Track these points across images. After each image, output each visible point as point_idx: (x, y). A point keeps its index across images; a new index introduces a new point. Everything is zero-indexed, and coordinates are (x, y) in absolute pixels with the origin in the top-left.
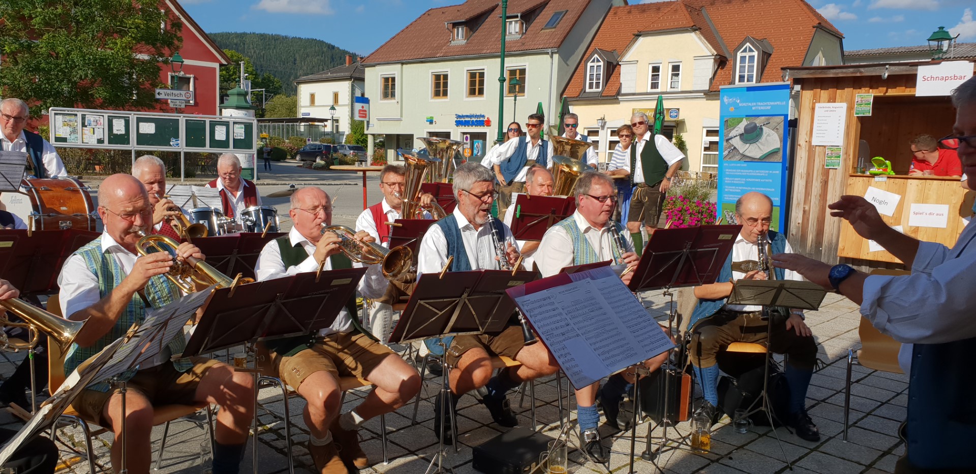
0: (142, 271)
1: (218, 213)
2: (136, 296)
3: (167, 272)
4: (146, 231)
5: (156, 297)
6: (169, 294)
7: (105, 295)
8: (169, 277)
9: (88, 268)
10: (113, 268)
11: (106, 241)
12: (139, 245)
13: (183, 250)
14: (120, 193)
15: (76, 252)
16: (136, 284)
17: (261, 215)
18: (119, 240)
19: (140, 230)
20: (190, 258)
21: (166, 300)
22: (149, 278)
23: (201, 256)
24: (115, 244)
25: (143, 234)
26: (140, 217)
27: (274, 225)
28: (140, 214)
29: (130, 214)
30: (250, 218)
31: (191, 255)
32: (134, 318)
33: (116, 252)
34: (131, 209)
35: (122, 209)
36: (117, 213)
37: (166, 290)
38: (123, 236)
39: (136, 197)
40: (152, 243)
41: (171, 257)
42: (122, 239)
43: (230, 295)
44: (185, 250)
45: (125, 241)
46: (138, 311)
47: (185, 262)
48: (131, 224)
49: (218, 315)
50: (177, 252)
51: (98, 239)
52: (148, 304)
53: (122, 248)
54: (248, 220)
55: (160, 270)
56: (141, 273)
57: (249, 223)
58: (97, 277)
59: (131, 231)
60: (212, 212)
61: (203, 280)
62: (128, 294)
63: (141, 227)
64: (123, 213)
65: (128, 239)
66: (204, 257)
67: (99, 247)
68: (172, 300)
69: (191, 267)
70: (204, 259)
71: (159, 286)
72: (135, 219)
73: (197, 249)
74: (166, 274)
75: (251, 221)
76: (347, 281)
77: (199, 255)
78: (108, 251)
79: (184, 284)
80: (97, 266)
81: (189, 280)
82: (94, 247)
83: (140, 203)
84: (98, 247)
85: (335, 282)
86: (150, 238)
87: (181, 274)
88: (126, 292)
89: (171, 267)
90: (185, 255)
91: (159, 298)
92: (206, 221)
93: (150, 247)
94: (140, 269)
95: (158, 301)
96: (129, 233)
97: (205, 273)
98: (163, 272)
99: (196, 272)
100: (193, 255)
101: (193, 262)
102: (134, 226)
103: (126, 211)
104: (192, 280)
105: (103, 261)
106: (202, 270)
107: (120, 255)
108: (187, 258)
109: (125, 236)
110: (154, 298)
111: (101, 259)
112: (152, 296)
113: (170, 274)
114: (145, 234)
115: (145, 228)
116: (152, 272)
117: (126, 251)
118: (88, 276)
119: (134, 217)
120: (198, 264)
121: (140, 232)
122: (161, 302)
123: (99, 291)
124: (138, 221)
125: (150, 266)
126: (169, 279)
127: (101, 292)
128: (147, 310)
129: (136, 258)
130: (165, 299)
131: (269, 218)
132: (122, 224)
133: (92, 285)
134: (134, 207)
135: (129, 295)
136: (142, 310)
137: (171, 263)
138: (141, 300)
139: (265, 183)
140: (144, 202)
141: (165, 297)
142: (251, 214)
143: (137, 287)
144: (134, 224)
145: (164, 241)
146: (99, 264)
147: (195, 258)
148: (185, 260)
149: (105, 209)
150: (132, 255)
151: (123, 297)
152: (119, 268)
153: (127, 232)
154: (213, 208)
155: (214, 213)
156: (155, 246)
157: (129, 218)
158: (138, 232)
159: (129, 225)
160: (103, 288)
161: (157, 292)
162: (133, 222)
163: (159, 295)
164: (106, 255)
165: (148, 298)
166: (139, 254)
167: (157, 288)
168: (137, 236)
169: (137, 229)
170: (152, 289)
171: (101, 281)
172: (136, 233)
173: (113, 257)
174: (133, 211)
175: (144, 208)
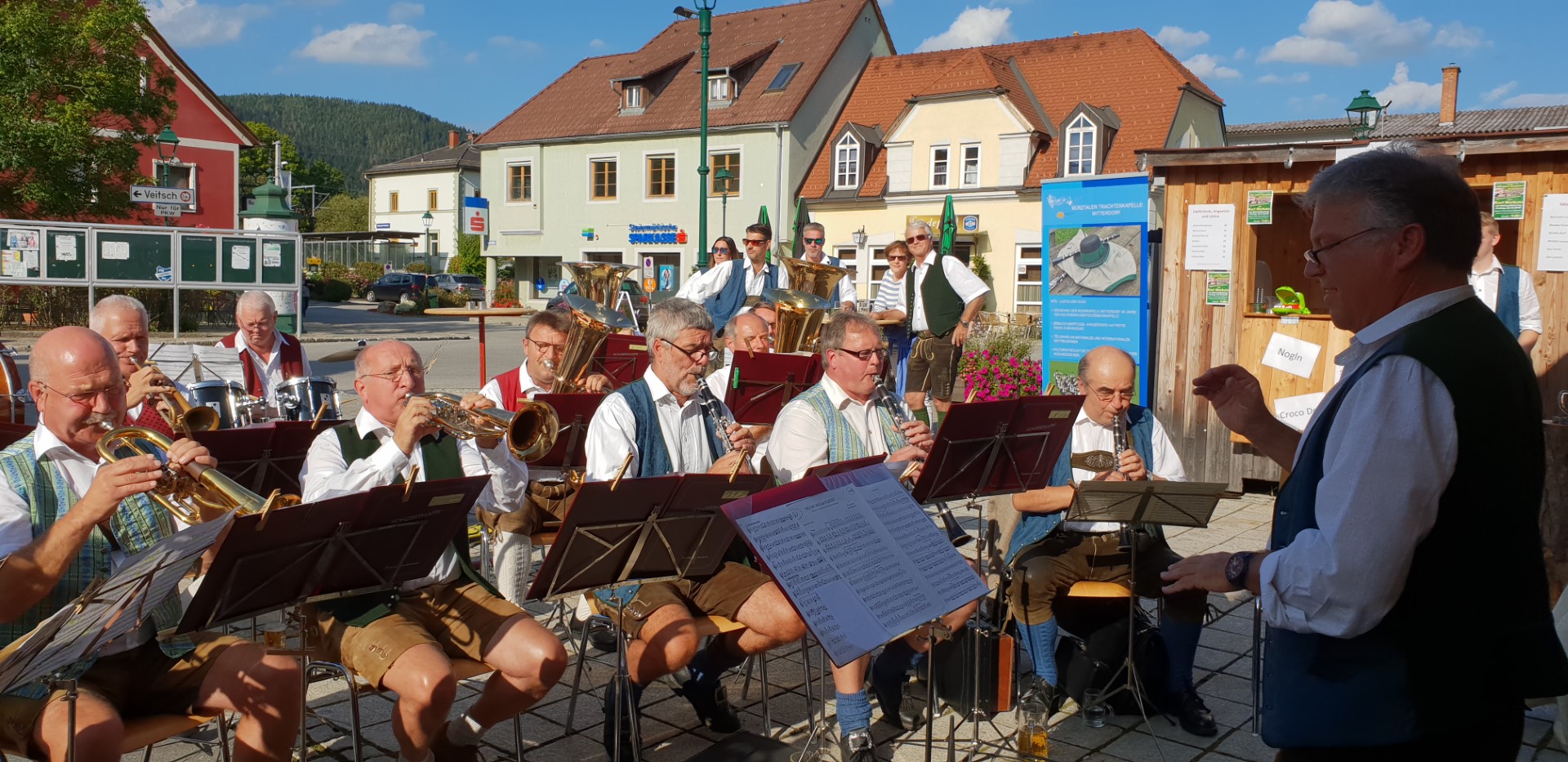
0: (107, 489)
1: (237, 390)
2: (97, 533)
3: (153, 490)
4: (115, 422)
5: (130, 533)
6: (152, 526)
8: (156, 497)
9: (11, 488)
10: (55, 486)
11: (43, 440)
12: (103, 444)
13: (179, 451)
14: (69, 358)
16: (96, 511)
17: (310, 392)
18: (66, 437)
19: (104, 420)
20: (191, 464)
22: (120, 499)
23: (210, 461)
24: (59, 444)
25: (109, 427)
26: (104, 398)
27: (331, 408)
28: (105, 392)
29: (88, 394)
30: (291, 398)
31: (193, 460)
32: (91, 569)
33: (61, 459)
34: (88, 386)
35: (73, 387)
36: (65, 392)
37: (147, 520)
38: (73, 431)
39: (97, 365)
40: (125, 441)
41: (158, 463)
42: (71, 435)
43: (260, 527)
44: (182, 452)
45: (76, 439)
46: (99, 557)
47: (183, 471)
48: (88, 411)
49: (239, 561)
50: (169, 454)
51: (27, 438)
52: (115, 546)
53: (72, 451)
54: (287, 400)
55: (139, 486)
56: (106, 492)
57: (289, 405)
58: (28, 501)
59: (88, 422)
60: (227, 388)
61: (214, 501)
62: (83, 528)
63: (106, 415)
64: (75, 392)
65: (83, 435)
66: (215, 462)
67: (30, 450)
69: (193, 479)
70: (215, 465)
71: (136, 514)
72: (95, 402)
73: (203, 449)
74: (151, 492)
75: (292, 401)
76: (456, 498)
77: (206, 459)
78: (46, 457)
79: (181, 509)
80: (27, 483)
81: (188, 501)
82: (22, 450)
83: (103, 377)
84: (28, 450)
85: (437, 501)
86: (119, 434)
87: (176, 492)
88: (80, 525)
89: (158, 480)
90: (183, 460)
91: (135, 534)
92: (218, 403)
93: (121, 448)
94: (105, 485)
95: (133, 539)
96: (84, 426)
97: (218, 489)
98: (145, 489)
99: (202, 486)
100: (197, 459)
101: (196, 470)
102: (93, 414)
103: (80, 389)
104: (195, 501)
105: (37, 474)
106: (210, 484)
108: (186, 464)
109: (78, 430)
110: (126, 533)
111: (33, 472)
112: (122, 531)
113: (157, 493)
114: (112, 426)
115: (112, 417)
116: (125, 489)
117: (78, 455)
118: (10, 500)
119: (93, 400)
120: (205, 474)
121: (104, 424)
122: (137, 540)
123: (30, 525)
124: (100, 405)
125: (122, 479)
126: (156, 501)
127: (33, 528)
128: (113, 555)
129: (97, 467)
130: (146, 535)
131: (323, 396)
132: (72, 411)
133: (17, 515)
134: (94, 383)
135: (86, 529)
136: (106, 556)
137: (159, 473)
138: (104, 538)
139: (316, 339)
140: (111, 375)
141: (146, 531)
142: (294, 389)
143: (98, 516)
144: (94, 410)
145: (147, 436)
146: (31, 480)
147: (200, 465)
148: (182, 468)
149: (41, 386)
150: (89, 463)
151: (74, 534)
152: (65, 485)
153: (80, 423)
154: (228, 381)
155: (230, 391)
156: (131, 446)
157: (84, 401)
158: (100, 423)
159: (84, 411)
160: (37, 521)
161: (131, 523)
162: (91, 407)
163: (136, 529)
164: (42, 463)
165: (116, 534)
166: (102, 461)
167: (132, 517)
168: (98, 430)
169: (99, 418)
170: (124, 519)
171: (34, 508)
172: (97, 424)
173: (54, 467)
174: (92, 389)
175: (111, 383)
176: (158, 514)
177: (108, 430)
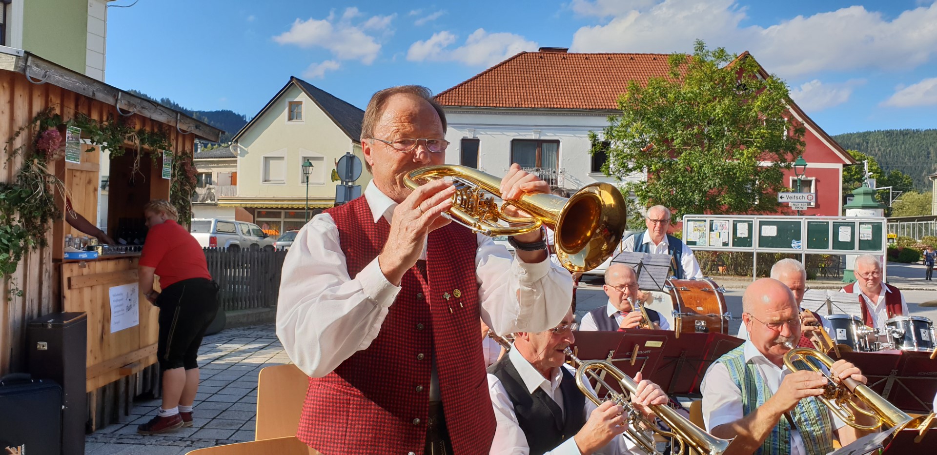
0: (789, 391)
1: (857, 322)
3: (822, 395)
4: (794, 342)
5: (803, 419)
6: (817, 416)
7: (749, 411)
9: (731, 379)
10: (756, 381)
11: (750, 350)
13: (840, 369)
14: (767, 299)
15: (719, 360)
17: (912, 328)
18: (764, 350)
19: (787, 341)
20: (848, 379)
21: (814, 424)
23: (862, 379)
24: (759, 354)
25: (790, 346)
26: (787, 327)
27: (928, 340)
28: (788, 323)
29: (778, 324)
30: (897, 330)
31: (849, 376)
32: (778, 439)
33: (760, 364)
34: (778, 318)
35: (768, 318)
36: (763, 321)
37: (814, 412)
38: (767, 346)
39: (783, 304)
40: (802, 358)
42: (767, 349)
43: (919, 442)
44: (843, 369)
45: (769, 352)
46: (783, 432)
47: (842, 384)
48: (777, 334)
51: (740, 347)
52: (793, 426)
53: (767, 359)
54: (894, 332)
55: (812, 391)
57: (896, 336)
58: (741, 389)
59: (777, 341)
60: (851, 320)
61: (862, 407)
62: (775, 414)
63: (788, 338)
64: (770, 322)
65: (774, 350)
66: (865, 380)
67: (742, 356)
68: (821, 424)
69: (848, 390)
70: (866, 383)
71: (806, 406)
72: (782, 329)
73: (857, 369)
75: (898, 333)
77: (859, 377)
78: (751, 362)
79: (840, 410)
80: (741, 377)
81: (846, 406)
82: (738, 356)
83: (787, 313)
84: (741, 356)
86: (798, 352)
87: (838, 398)
88: (773, 413)
89: (825, 388)
90: (842, 376)
91: (806, 420)
92: (845, 330)
93: (797, 361)
95: (805, 423)
96: (775, 344)
97: (869, 400)
98: (816, 394)
99: (856, 396)
100: (853, 376)
101: (852, 385)
102: (780, 337)
103: (773, 320)
104: (851, 407)
105: (746, 372)
106: (862, 396)
107: (765, 367)
108: (844, 379)
109: (771, 346)
110: (800, 419)
111: (744, 371)
112: (797, 417)
114: (792, 345)
115: (792, 339)
116: (803, 393)
117: (770, 362)
118: (731, 387)
119: (780, 327)
120: (858, 388)
121: (787, 343)
122: (808, 425)
123: (742, 405)
124: (785, 331)
125: (800, 385)
127: (744, 406)
128: (792, 432)
129: (781, 371)
130: (813, 422)
131: (922, 331)
132: (769, 334)
133: (735, 397)
134: (781, 316)
136: (787, 432)
138: (786, 420)
140: (792, 311)
141: (813, 419)
142: (899, 325)
144: (781, 334)
145: (816, 356)
146: (743, 376)
147: (855, 381)
148: (841, 381)
149: (750, 316)
150: (776, 368)
151: (770, 417)
152: (762, 381)
153: (772, 342)
154: (852, 316)
155: (853, 322)
156: (804, 360)
157: (775, 327)
158: (785, 343)
159: (775, 334)
160: (746, 403)
161: (803, 413)
162: (779, 332)
163: (807, 417)
164: (749, 365)
165: (794, 418)
166: (785, 367)
167: (804, 408)
168: (783, 347)
169: (784, 339)
170: (799, 409)
171: (744, 395)
172: (782, 344)
173: (755, 368)
174: (780, 320)
175: (792, 317)
176: (821, 408)
177: (789, 349)
